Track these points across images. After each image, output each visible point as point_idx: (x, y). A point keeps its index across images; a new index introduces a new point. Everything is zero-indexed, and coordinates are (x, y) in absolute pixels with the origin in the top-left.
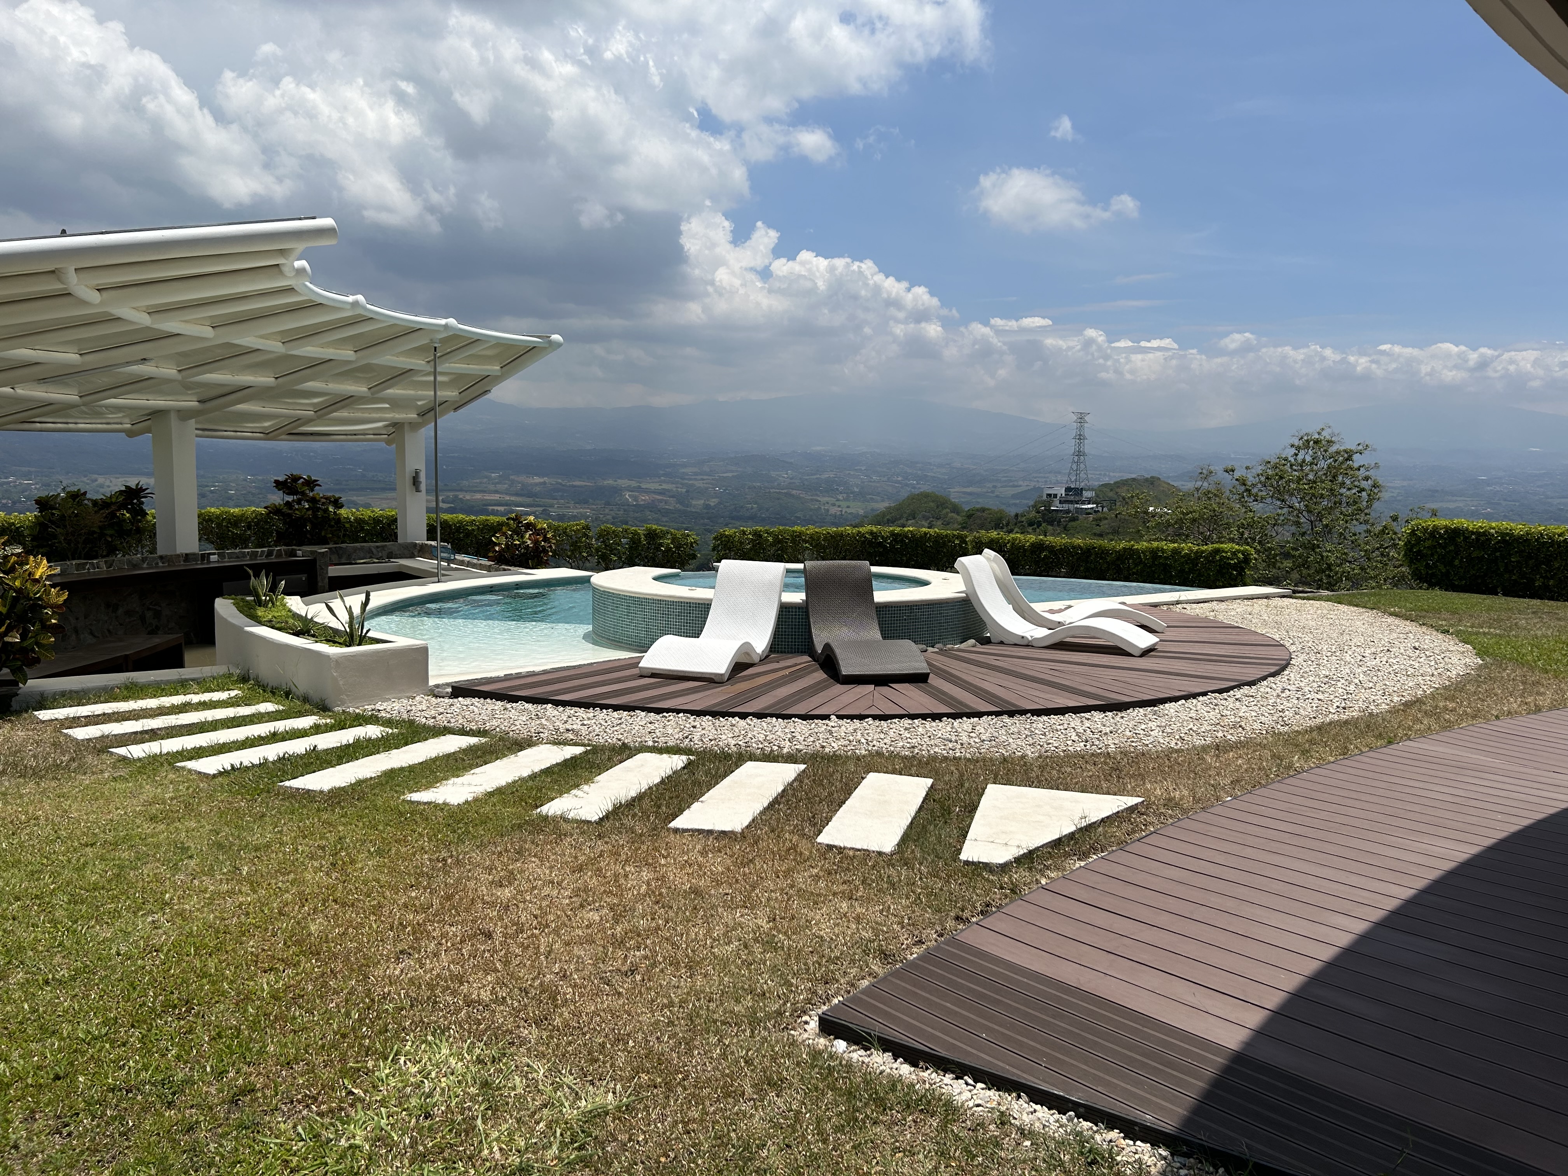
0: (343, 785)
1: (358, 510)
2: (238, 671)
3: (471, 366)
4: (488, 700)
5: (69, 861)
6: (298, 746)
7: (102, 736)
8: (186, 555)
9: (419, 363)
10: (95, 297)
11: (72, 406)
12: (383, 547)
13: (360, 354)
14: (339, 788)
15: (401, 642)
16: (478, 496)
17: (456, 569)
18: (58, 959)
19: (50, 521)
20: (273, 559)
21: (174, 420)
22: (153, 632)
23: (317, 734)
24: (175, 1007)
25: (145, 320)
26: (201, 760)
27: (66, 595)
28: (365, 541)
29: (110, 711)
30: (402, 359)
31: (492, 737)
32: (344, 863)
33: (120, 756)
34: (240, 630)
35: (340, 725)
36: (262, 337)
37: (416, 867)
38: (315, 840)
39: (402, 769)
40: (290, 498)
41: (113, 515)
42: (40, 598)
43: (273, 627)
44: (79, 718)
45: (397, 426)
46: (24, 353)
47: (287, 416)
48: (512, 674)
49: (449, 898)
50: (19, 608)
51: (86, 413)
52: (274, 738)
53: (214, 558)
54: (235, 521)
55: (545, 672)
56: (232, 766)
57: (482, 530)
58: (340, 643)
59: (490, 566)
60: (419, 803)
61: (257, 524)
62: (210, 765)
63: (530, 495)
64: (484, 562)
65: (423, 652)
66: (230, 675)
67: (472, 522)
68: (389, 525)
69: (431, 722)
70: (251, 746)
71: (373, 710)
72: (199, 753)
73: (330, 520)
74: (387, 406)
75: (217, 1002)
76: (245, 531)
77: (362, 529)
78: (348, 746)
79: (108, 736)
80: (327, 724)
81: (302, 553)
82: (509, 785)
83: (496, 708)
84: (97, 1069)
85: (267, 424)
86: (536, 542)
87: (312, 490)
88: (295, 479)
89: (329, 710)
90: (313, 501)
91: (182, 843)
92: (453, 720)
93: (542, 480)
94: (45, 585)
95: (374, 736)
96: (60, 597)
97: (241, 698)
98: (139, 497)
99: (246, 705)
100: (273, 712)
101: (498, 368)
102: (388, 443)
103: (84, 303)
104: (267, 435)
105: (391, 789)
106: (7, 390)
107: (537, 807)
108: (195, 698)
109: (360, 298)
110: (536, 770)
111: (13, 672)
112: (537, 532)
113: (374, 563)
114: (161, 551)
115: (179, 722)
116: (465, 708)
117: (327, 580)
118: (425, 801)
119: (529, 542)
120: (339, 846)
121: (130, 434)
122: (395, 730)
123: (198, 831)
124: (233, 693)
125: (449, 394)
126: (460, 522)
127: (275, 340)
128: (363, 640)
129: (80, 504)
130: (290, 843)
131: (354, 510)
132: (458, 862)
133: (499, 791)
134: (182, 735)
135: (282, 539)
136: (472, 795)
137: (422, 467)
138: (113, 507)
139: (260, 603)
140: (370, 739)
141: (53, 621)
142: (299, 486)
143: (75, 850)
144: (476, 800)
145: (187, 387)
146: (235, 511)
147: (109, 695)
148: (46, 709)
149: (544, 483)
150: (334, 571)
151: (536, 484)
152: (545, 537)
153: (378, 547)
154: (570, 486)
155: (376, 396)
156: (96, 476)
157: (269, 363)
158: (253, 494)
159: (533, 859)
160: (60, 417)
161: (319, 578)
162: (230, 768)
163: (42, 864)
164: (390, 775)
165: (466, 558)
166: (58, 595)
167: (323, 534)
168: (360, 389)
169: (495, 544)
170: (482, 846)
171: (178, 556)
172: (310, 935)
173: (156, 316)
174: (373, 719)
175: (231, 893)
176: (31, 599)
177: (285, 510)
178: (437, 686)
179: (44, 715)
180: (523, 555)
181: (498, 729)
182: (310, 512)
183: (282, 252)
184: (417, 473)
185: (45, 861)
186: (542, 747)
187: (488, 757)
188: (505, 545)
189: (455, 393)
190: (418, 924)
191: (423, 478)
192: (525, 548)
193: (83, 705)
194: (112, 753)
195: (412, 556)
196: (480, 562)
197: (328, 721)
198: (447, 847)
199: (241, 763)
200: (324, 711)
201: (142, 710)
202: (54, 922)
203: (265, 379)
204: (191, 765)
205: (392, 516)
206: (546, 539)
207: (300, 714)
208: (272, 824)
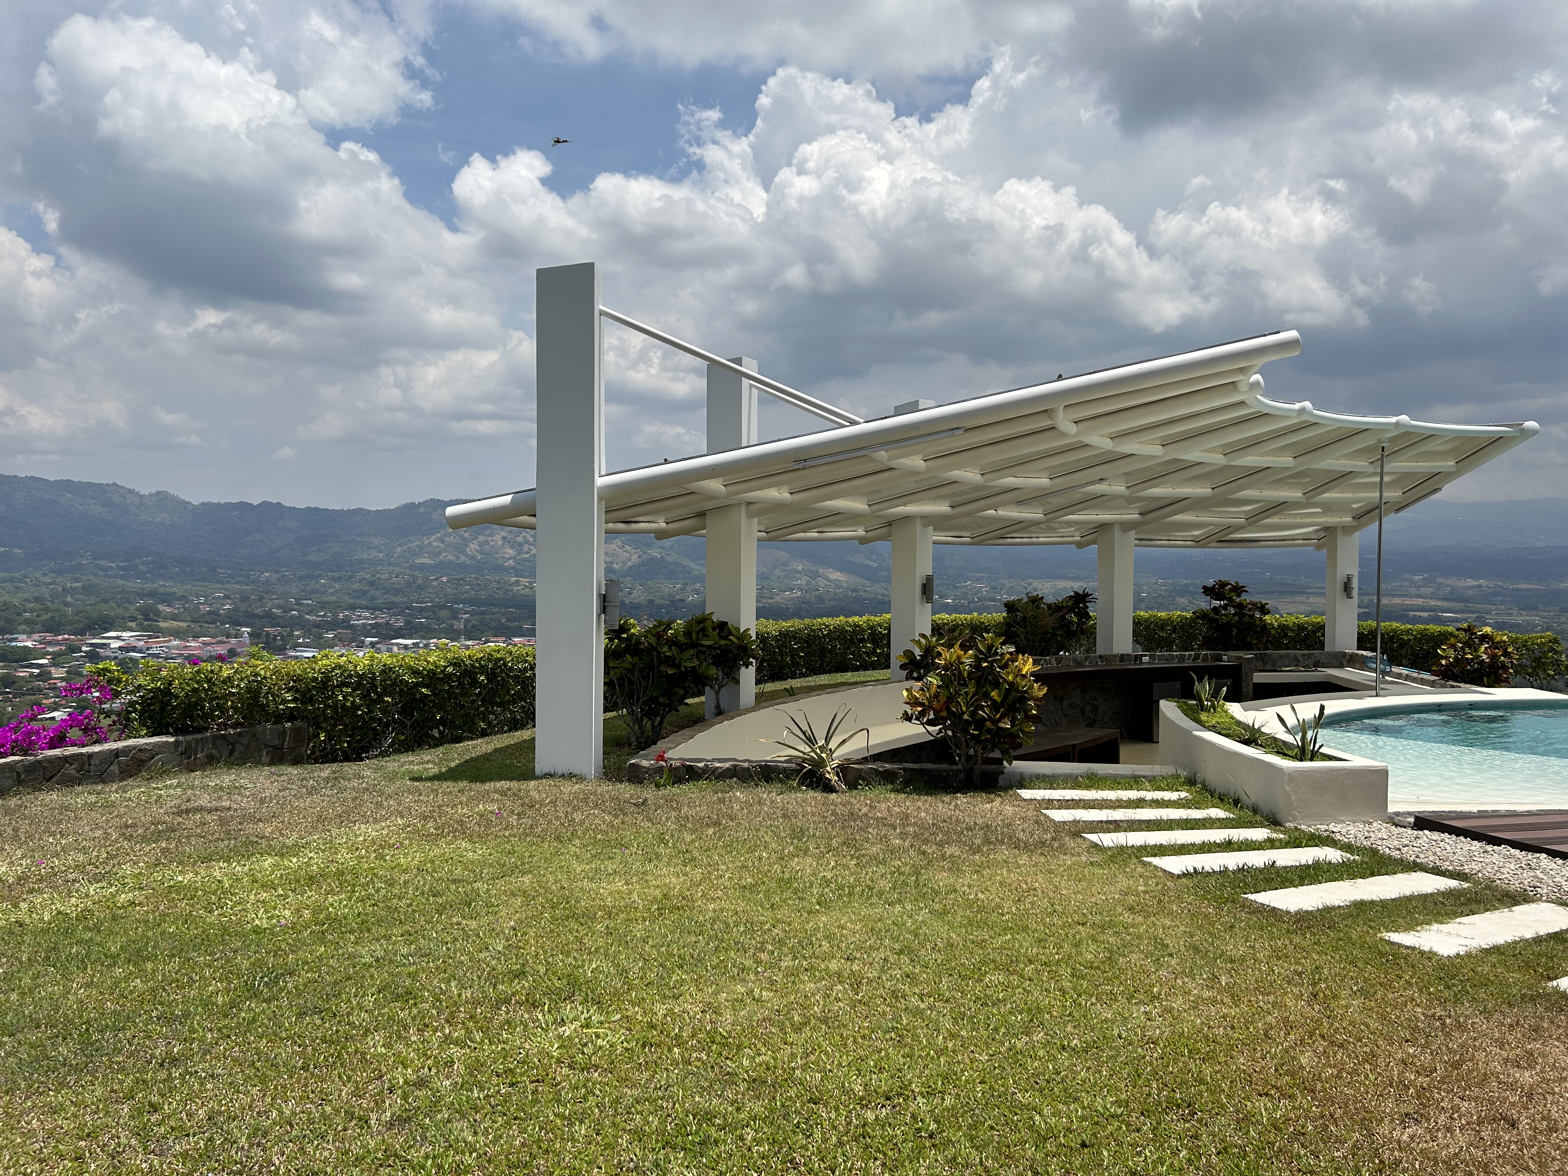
0: (1310, 909)
1: (1282, 616)
2: (1185, 773)
3: (1419, 464)
4: (1462, 838)
5: (1067, 935)
6: (1257, 859)
7: (1074, 821)
8: (1122, 655)
9: (1361, 464)
10: (1072, 429)
11: (1036, 523)
12: (1309, 655)
13: (1299, 459)
14: (1307, 911)
15: (1357, 761)
16: (1398, 601)
17: (1392, 683)
18: (1069, 1029)
19: (1014, 621)
20: (1199, 663)
21: (1117, 532)
22: (1090, 725)
23: (1272, 848)
24: (1178, 1106)
25: (1107, 444)
26: (1164, 858)
27: (1045, 690)
28: (1288, 648)
29: (1077, 798)
30: (1342, 462)
31: (1477, 883)
32: (1325, 996)
33: (1092, 842)
34: (1188, 733)
35: (1297, 841)
36: (1205, 451)
37: (1410, 1020)
38: (1291, 964)
39: (1372, 902)
40: (1217, 603)
41: (1063, 618)
42: (1026, 692)
43: (1219, 733)
44: (1052, 800)
45: (1329, 531)
46: (1010, 481)
47: (1216, 525)
48: (1487, 811)
49: (1457, 1065)
50: (1011, 698)
51: (1043, 529)
52: (1228, 846)
53: (1146, 659)
54: (1161, 625)
55: (1530, 814)
56: (1195, 868)
57: (1420, 640)
58: (1291, 757)
59: (1434, 681)
60: (1400, 945)
61: (1182, 627)
62: (1175, 864)
63: (1467, 600)
64: (1427, 676)
65: (1382, 775)
66: (1178, 776)
67: (1408, 632)
68: (1314, 632)
69: (1396, 854)
70: (1210, 851)
71: (1326, 831)
72: (1161, 850)
73: (1256, 626)
74: (1320, 510)
75: (1217, 1114)
76: (1170, 634)
77: (1286, 636)
78: (1307, 867)
79: (1079, 822)
80: (1281, 840)
81: (1227, 658)
82: (1508, 945)
83: (1473, 848)
84: (1117, 1148)
85: (1196, 533)
86: (1493, 657)
87: (1239, 596)
88: (1223, 585)
89: (1281, 825)
90: (1240, 606)
91: (1161, 939)
92: (1422, 856)
93: (1476, 583)
94: (1030, 681)
95: (1334, 861)
96: (1039, 691)
97: (1191, 801)
98: (1085, 602)
99: (1196, 808)
100: (1223, 819)
101: (1453, 463)
102: (1318, 547)
103: (1064, 435)
104: (1198, 543)
105: (1365, 924)
106: (992, 512)
107: (1551, 979)
108: (1149, 795)
109: (1307, 404)
110: (1542, 934)
111: (1002, 753)
112: (1495, 645)
113: (1300, 671)
114: (1100, 650)
115: (1138, 817)
116: (1434, 843)
117: (1251, 687)
118: (1408, 944)
119: (1485, 657)
120: (1317, 977)
121: (1079, 545)
122: (1357, 857)
123: (1173, 930)
124: (1183, 794)
125: (1391, 494)
126: (1395, 631)
127: (1216, 452)
128: (1315, 755)
129: (1038, 607)
130: (1265, 961)
131: (1278, 616)
132: (1460, 1026)
133: (1496, 950)
134: (1142, 830)
135: (1207, 643)
136: (1465, 948)
137: (1354, 571)
138: (1064, 611)
139: (1203, 708)
140: (1330, 863)
141: (1034, 712)
142: (1226, 592)
143: (1070, 926)
144: (1469, 955)
145: (1130, 501)
146: (1163, 614)
147: (1074, 782)
148: (1025, 788)
149: (1480, 586)
150: (1259, 677)
151: (1469, 588)
152: (1505, 651)
153: (1304, 655)
154: (1513, 590)
155: (1311, 501)
156: (1031, 580)
157: (1210, 474)
158: (1164, 597)
159: (1556, 1043)
160: (1025, 532)
161: (1244, 684)
162: (1192, 871)
163: (1046, 934)
164: (1361, 906)
165: (1405, 671)
166: (1039, 689)
167: (1248, 640)
168: (1295, 494)
169: (1442, 657)
170: (1487, 1013)
171: (1115, 656)
172: (1302, 1068)
173: (1117, 440)
174: (1328, 841)
175: (1214, 1001)
176: (1019, 692)
177: (1212, 615)
178: (1398, 814)
179: (1026, 794)
180: (1475, 670)
181: (1480, 875)
182: (1237, 618)
183: (1241, 370)
184: (1349, 578)
185: (1047, 931)
186: (1543, 906)
187: (1474, 907)
188: (1454, 658)
189: (1399, 493)
190: (1421, 1087)
191: (1355, 583)
192: (1478, 663)
193: (1054, 789)
194: (1085, 838)
195: (1341, 666)
196: (1422, 676)
197: (1282, 836)
198: (1443, 1002)
199: (1203, 868)
200: (1275, 825)
201: (1103, 800)
202: (1064, 992)
203: (1203, 490)
204: (1155, 861)
205: (1318, 623)
206: (1506, 654)
207: (1251, 825)
208: (1242, 937)
